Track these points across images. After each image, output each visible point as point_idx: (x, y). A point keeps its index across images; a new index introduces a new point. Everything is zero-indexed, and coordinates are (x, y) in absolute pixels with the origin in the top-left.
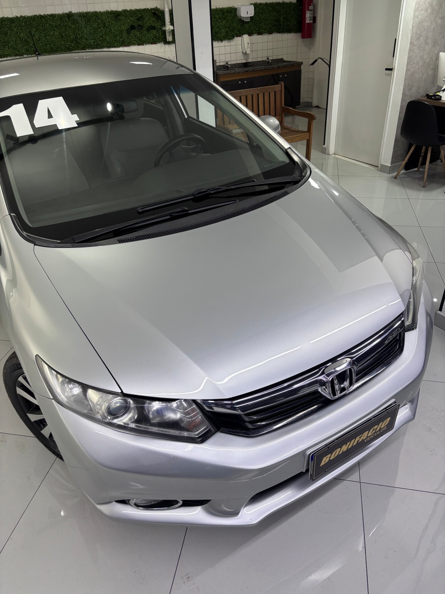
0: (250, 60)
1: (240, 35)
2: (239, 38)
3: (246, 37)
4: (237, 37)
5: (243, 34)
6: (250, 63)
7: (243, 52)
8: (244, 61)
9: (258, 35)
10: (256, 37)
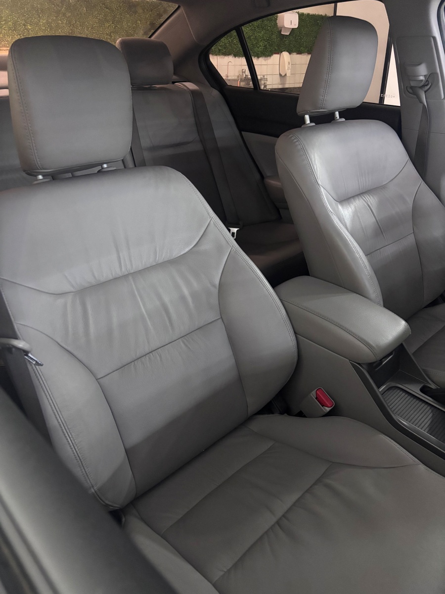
0: (287, 86)
1: (279, 52)
2: (276, 55)
3: (285, 54)
4: (275, 53)
5: (282, 52)
6: (287, 88)
7: (280, 75)
8: (280, 87)
9: (298, 54)
10: (295, 56)
